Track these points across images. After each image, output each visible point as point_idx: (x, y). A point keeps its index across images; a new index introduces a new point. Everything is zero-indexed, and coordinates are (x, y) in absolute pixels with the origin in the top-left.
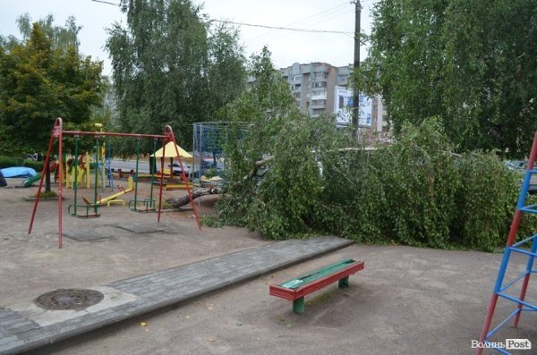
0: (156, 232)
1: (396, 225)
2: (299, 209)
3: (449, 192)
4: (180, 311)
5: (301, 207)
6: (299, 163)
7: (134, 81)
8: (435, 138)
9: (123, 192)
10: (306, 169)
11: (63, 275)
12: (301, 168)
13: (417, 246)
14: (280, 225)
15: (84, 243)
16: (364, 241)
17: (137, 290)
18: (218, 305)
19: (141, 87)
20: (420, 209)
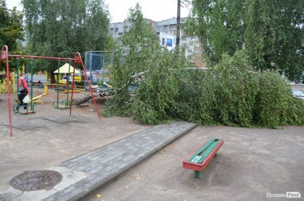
0: (72, 122)
1: (221, 114)
2: (163, 105)
3: (252, 94)
4: (119, 182)
5: (165, 104)
6: (165, 77)
7: (39, 26)
8: (244, 62)
9: (41, 95)
10: (169, 80)
11: (21, 158)
12: (166, 80)
13: (234, 126)
14: (153, 116)
15: (27, 132)
16: (203, 124)
17: (83, 168)
18: (142, 175)
19: (44, 29)
20: (236, 104)
